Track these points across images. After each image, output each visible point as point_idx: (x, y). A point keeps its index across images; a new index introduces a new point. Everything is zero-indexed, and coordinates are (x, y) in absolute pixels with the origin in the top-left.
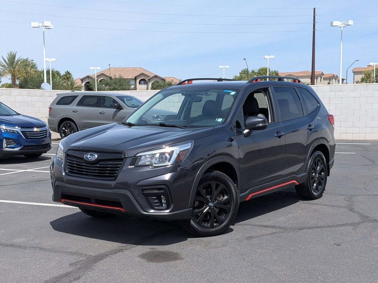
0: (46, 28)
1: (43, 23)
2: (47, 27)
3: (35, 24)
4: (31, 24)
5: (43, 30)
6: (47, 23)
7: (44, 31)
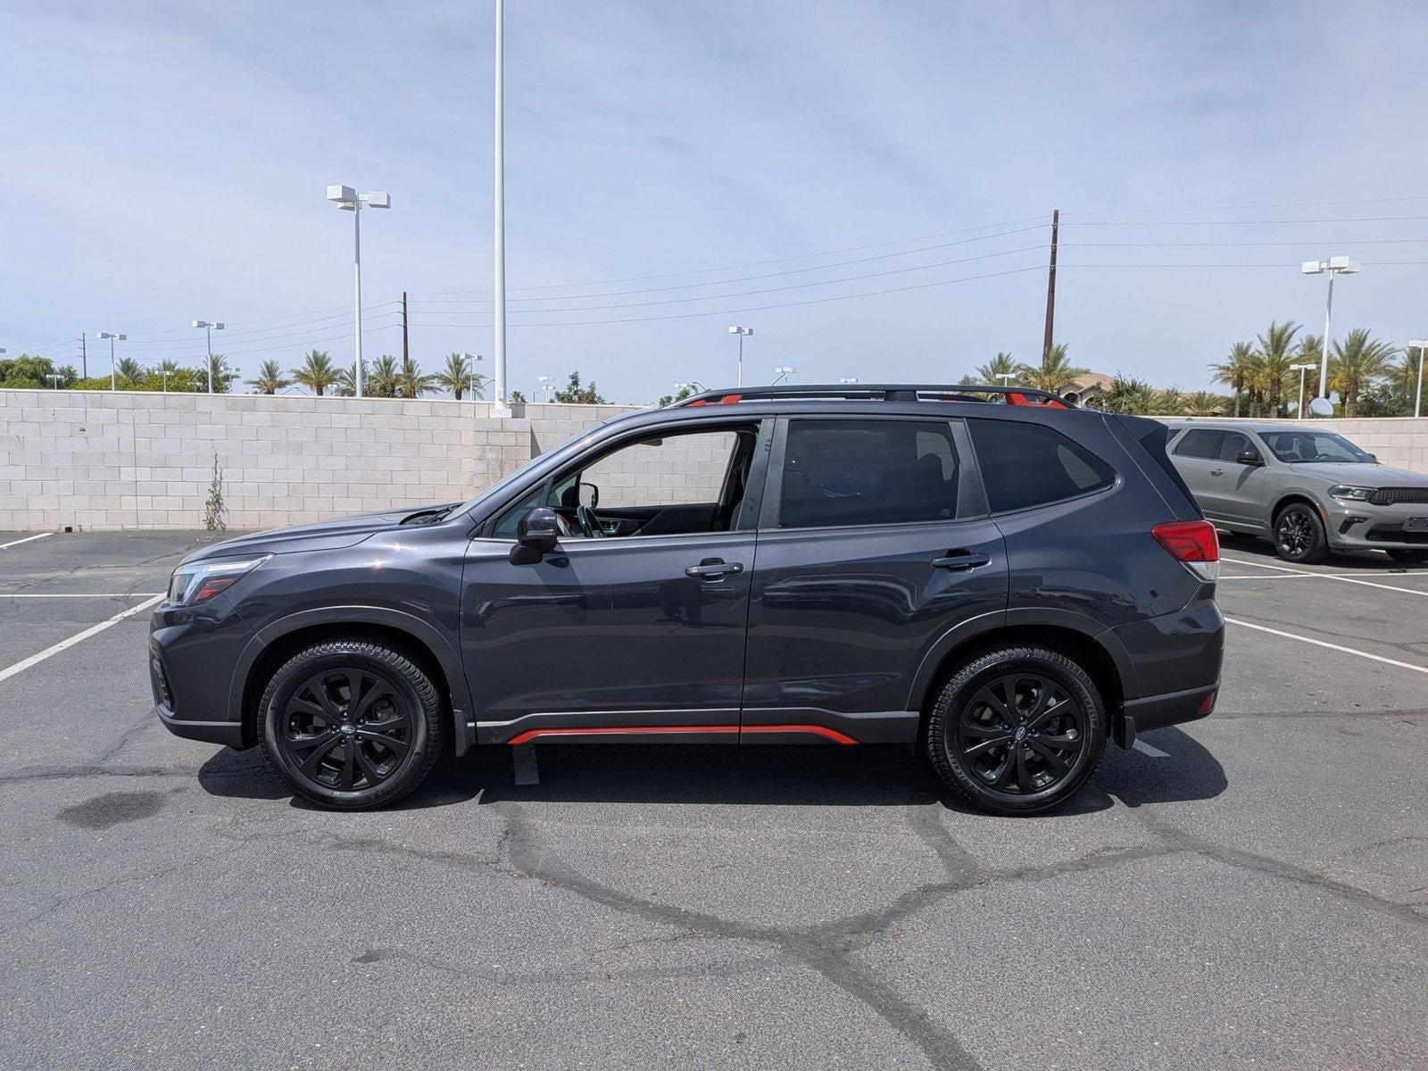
0: (1339, 272)
1: (1329, 261)
2: (1342, 271)
3: (1312, 266)
4: (1301, 266)
5: (1331, 278)
6: (1336, 261)
7: (1332, 281)
